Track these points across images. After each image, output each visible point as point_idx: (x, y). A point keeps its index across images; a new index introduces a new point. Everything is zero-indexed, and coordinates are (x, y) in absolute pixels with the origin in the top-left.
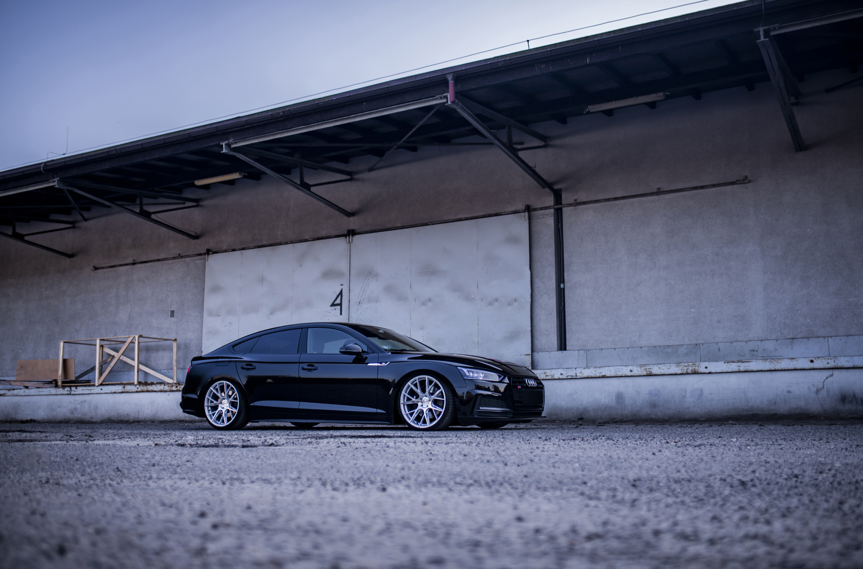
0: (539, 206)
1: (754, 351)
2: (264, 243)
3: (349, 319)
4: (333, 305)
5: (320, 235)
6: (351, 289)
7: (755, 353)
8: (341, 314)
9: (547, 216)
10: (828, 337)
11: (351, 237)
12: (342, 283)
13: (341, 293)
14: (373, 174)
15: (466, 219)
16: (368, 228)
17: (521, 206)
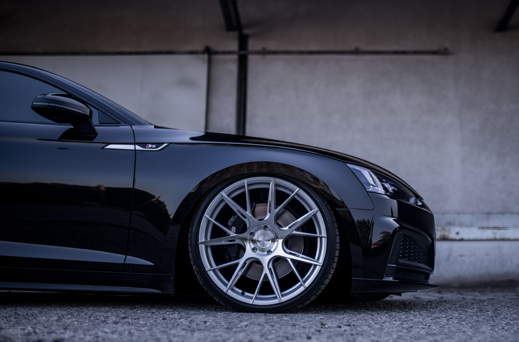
9: (230, 62)
17: (199, 47)
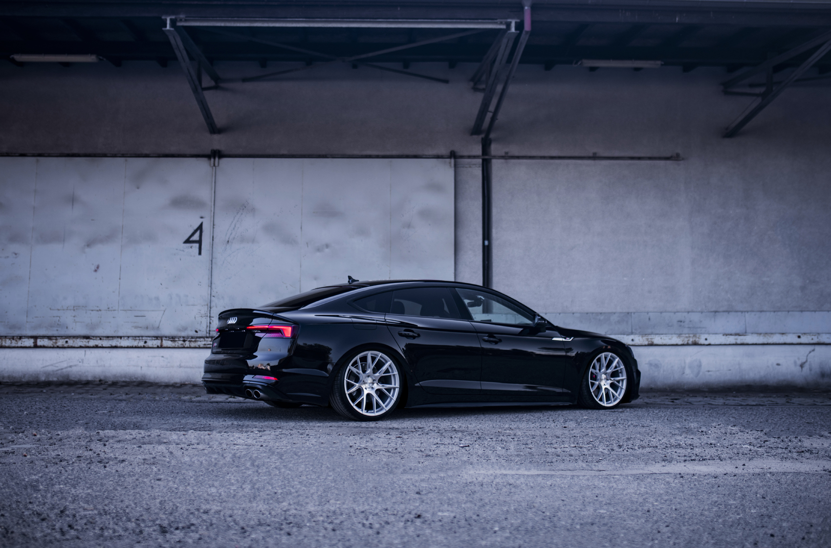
0: (466, 153)
1: (681, 322)
2: (75, 151)
3: (212, 261)
4: (188, 241)
5: (167, 152)
6: (215, 223)
7: (682, 324)
8: (200, 253)
9: (474, 166)
10: (745, 312)
11: (217, 159)
12: (203, 215)
13: (200, 228)
14: (249, 86)
15: (377, 157)
16: (240, 151)
17: (445, 151)
